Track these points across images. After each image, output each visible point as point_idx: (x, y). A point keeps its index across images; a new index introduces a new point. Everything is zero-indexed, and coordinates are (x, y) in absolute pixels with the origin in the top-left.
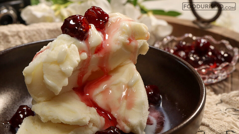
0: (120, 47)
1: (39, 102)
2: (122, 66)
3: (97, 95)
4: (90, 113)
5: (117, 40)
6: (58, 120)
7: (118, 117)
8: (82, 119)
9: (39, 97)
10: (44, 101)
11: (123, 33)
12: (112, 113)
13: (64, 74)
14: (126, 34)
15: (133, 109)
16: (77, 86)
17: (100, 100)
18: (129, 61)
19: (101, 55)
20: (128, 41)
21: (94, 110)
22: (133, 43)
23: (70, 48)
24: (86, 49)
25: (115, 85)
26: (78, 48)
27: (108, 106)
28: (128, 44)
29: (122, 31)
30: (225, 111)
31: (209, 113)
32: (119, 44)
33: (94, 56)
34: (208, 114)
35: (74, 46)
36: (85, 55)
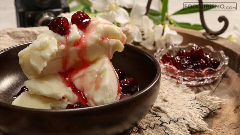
0: (93, 43)
1: (31, 79)
2: (100, 59)
3: (76, 79)
4: (66, 91)
5: (91, 38)
6: (39, 92)
7: (87, 96)
8: (56, 94)
9: (30, 75)
10: (34, 79)
11: (98, 32)
12: (85, 93)
13: (44, 59)
14: (100, 34)
15: (98, 90)
16: (63, 71)
17: (77, 83)
18: (105, 56)
19: (78, 48)
20: (101, 39)
21: (70, 89)
22: (105, 41)
23: (51, 40)
24: (65, 42)
25: (90, 72)
26: (57, 41)
27: (82, 87)
28: (101, 41)
29: (97, 31)
30: (190, 105)
31: (175, 105)
32: (92, 40)
33: (72, 49)
34: (173, 106)
35: (53, 38)
36: (63, 47)
